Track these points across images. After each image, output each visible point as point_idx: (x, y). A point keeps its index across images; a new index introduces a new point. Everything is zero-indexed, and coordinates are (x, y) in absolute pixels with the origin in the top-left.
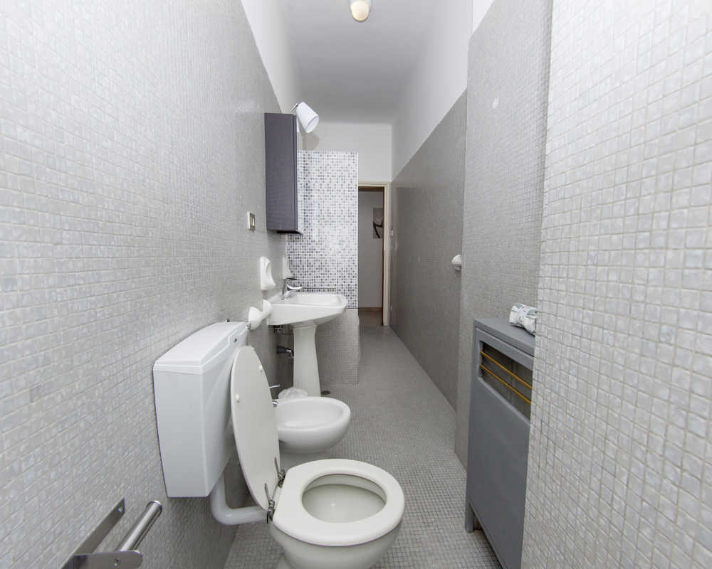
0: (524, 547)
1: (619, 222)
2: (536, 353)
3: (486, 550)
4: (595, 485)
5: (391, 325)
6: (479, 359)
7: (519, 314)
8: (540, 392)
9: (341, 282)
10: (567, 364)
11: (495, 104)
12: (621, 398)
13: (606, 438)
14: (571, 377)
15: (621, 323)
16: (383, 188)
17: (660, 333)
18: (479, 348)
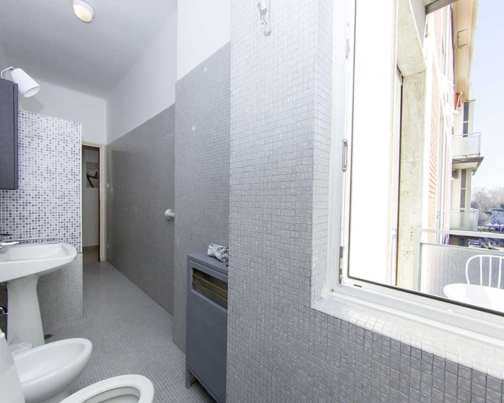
0: (228, 372)
1: (257, 222)
2: (229, 275)
3: (199, 392)
4: (255, 327)
5: (108, 260)
6: (191, 278)
7: (213, 250)
8: (231, 293)
9: (63, 231)
10: (242, 278)
11: (194, 128)
12: (261, 289)
13: (257, 306)
14: (244, 284)
15: (260, 261)
16: (99, 148)
17: (271, 264)
18: (192, 272)
